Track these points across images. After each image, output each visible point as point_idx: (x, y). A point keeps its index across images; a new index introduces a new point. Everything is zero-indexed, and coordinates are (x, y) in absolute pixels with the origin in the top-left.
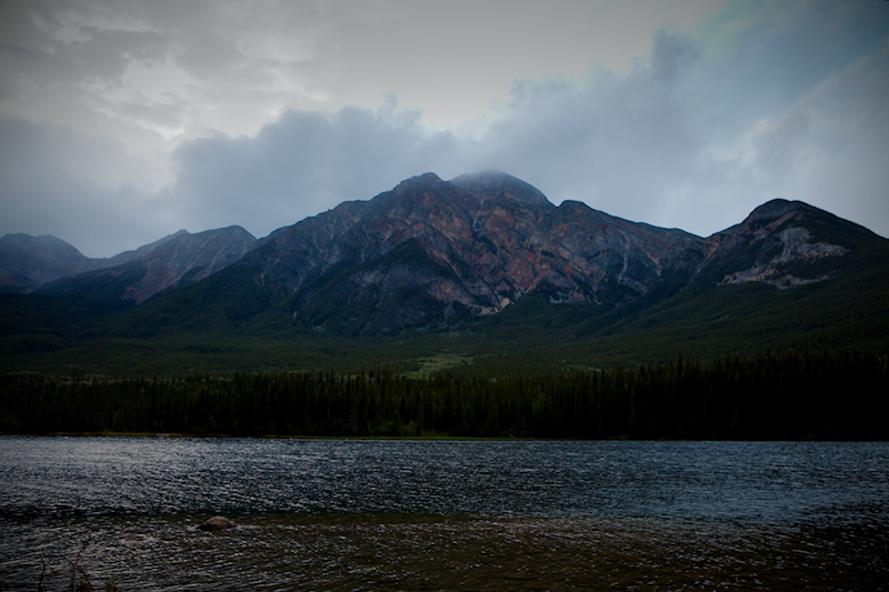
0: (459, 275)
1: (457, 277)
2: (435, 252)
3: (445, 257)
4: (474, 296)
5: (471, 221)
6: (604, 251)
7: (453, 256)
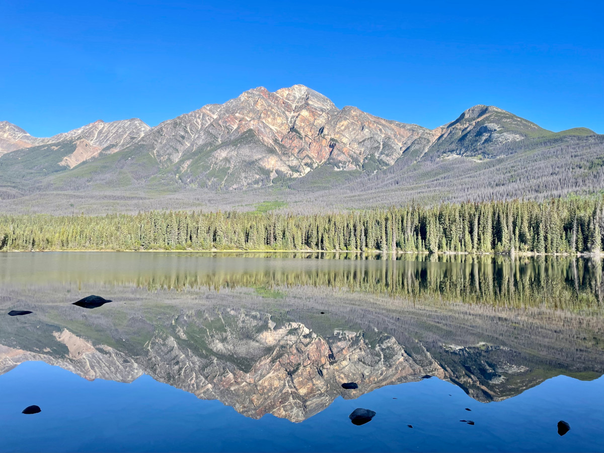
0: (280, 153)
1: (278, 154)
2: (265, 139)
3: (271, 142)
4: (289, 166)
5: (287, 119)
6: (369, 138)
7: (276, 141)
